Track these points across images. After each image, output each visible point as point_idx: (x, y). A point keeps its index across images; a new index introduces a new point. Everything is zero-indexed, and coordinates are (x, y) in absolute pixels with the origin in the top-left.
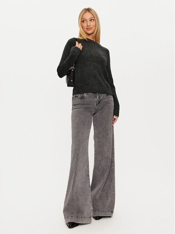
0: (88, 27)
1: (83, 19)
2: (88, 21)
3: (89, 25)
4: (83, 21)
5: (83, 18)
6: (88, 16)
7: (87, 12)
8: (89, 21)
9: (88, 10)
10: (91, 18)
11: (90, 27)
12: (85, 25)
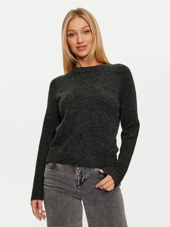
0: (80, 45)
1: (70, 31)
2: (79, 33)
3: (80, 41)
4: (69, 34)
5: (69, 29)
6: (78, 24)
7: (76, 16)
8: (81, 33)
9: (79, 13)
10: (83, 28)
11: (83, 44)
12: (73, 41)
